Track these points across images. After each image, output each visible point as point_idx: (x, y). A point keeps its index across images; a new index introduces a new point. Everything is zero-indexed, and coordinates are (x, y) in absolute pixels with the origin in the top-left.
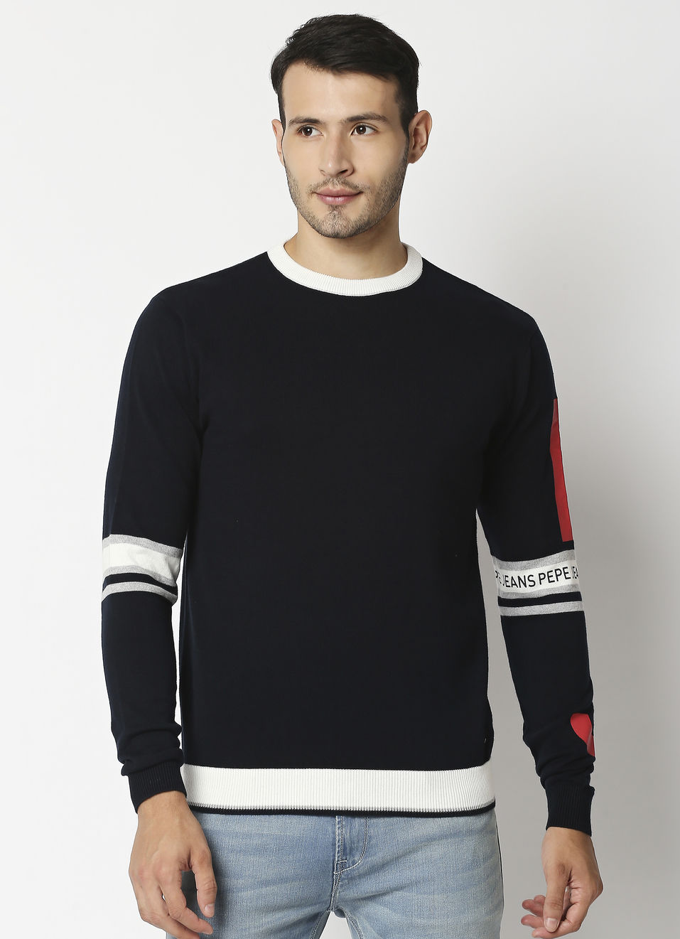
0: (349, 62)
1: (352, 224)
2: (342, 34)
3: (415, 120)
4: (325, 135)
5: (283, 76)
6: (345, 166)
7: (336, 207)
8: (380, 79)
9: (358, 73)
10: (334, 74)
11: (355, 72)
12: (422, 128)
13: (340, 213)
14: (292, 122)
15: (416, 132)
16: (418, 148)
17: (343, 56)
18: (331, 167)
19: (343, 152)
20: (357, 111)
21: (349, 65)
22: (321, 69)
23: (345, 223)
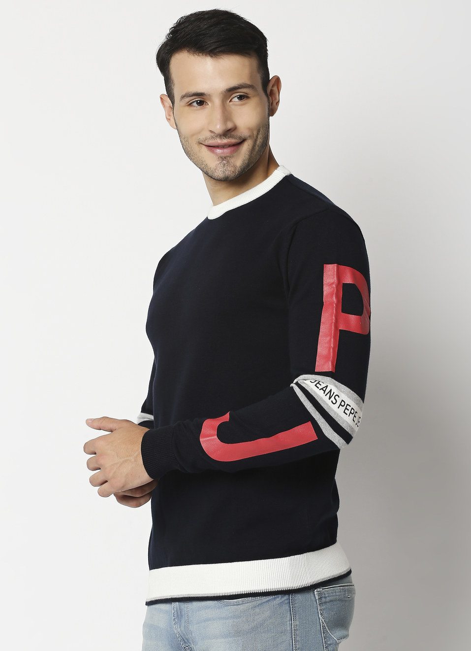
0: (221, 46)
1: (238, 169)
2: (211, 26)
3: (271, 85)
4: (210, 104)
5: (168, 63)
6: (230, 125)
7: (225, 158)
8: (245, 56)
9: (229, 54)
10: (211, 57)
11: (227, 54)
12: (275, 89)
13: (228, 162)
14: (183, 97)
15: (272, 93)
16: (275, 104)
17: (216, 42)
18: (219, 128)
19: (227, 116)
20: (233, 83)
21: (223, 48)
22: (200, 54)
23: (233, 169)
